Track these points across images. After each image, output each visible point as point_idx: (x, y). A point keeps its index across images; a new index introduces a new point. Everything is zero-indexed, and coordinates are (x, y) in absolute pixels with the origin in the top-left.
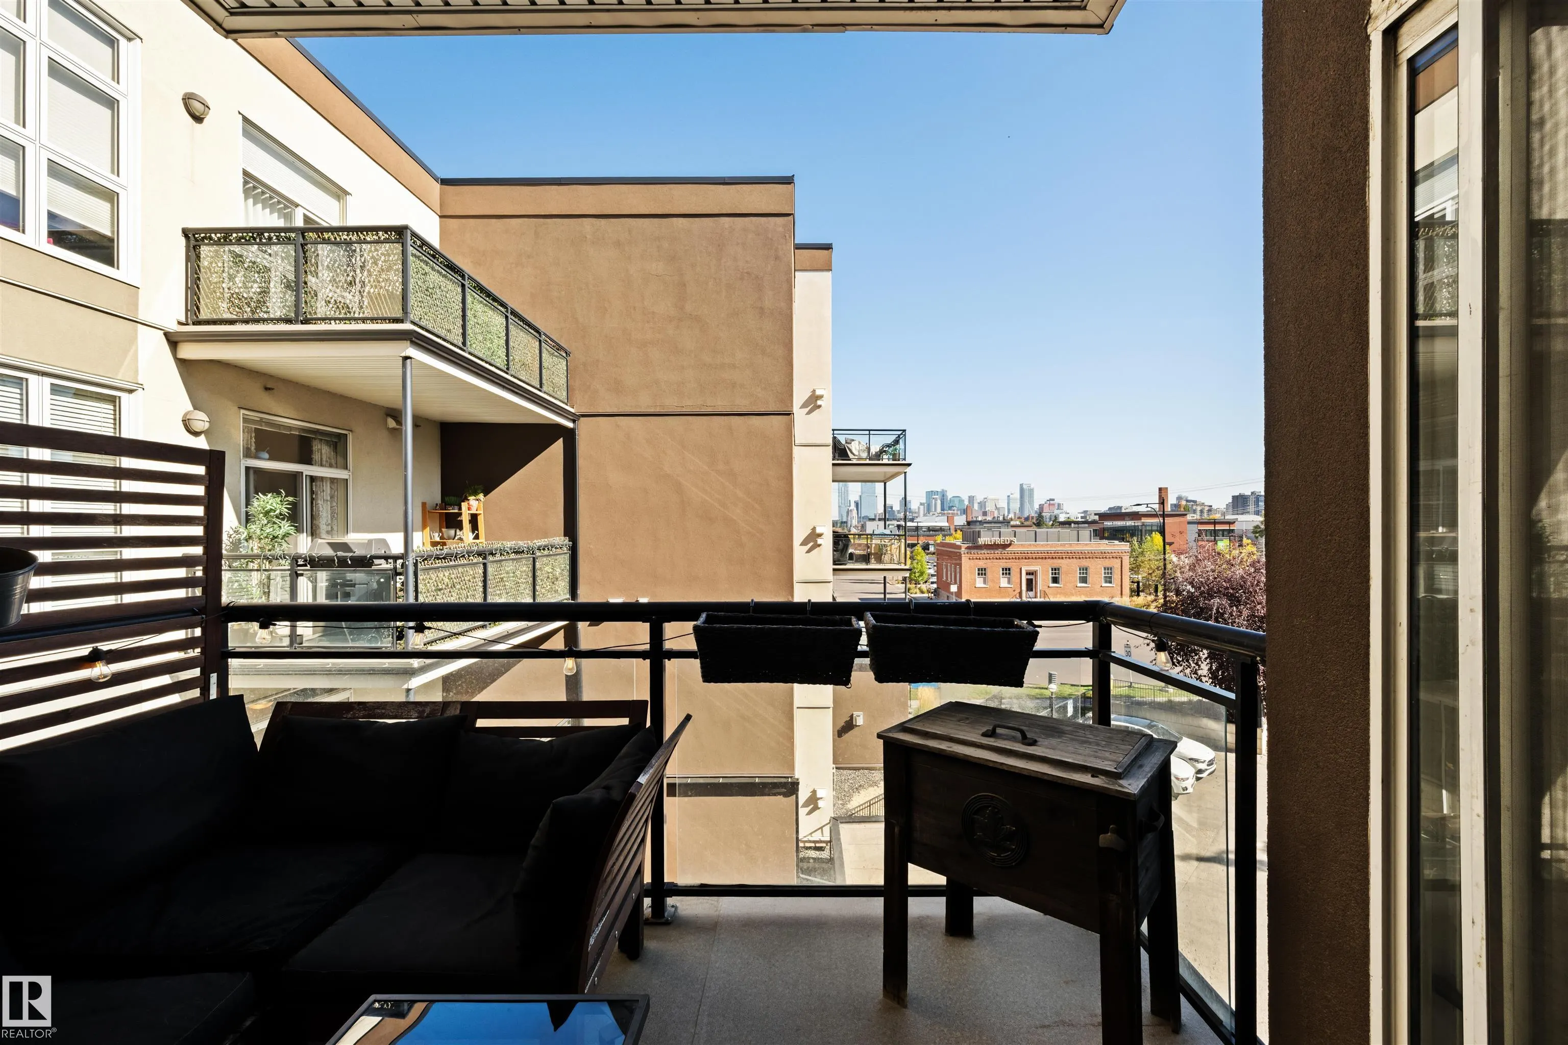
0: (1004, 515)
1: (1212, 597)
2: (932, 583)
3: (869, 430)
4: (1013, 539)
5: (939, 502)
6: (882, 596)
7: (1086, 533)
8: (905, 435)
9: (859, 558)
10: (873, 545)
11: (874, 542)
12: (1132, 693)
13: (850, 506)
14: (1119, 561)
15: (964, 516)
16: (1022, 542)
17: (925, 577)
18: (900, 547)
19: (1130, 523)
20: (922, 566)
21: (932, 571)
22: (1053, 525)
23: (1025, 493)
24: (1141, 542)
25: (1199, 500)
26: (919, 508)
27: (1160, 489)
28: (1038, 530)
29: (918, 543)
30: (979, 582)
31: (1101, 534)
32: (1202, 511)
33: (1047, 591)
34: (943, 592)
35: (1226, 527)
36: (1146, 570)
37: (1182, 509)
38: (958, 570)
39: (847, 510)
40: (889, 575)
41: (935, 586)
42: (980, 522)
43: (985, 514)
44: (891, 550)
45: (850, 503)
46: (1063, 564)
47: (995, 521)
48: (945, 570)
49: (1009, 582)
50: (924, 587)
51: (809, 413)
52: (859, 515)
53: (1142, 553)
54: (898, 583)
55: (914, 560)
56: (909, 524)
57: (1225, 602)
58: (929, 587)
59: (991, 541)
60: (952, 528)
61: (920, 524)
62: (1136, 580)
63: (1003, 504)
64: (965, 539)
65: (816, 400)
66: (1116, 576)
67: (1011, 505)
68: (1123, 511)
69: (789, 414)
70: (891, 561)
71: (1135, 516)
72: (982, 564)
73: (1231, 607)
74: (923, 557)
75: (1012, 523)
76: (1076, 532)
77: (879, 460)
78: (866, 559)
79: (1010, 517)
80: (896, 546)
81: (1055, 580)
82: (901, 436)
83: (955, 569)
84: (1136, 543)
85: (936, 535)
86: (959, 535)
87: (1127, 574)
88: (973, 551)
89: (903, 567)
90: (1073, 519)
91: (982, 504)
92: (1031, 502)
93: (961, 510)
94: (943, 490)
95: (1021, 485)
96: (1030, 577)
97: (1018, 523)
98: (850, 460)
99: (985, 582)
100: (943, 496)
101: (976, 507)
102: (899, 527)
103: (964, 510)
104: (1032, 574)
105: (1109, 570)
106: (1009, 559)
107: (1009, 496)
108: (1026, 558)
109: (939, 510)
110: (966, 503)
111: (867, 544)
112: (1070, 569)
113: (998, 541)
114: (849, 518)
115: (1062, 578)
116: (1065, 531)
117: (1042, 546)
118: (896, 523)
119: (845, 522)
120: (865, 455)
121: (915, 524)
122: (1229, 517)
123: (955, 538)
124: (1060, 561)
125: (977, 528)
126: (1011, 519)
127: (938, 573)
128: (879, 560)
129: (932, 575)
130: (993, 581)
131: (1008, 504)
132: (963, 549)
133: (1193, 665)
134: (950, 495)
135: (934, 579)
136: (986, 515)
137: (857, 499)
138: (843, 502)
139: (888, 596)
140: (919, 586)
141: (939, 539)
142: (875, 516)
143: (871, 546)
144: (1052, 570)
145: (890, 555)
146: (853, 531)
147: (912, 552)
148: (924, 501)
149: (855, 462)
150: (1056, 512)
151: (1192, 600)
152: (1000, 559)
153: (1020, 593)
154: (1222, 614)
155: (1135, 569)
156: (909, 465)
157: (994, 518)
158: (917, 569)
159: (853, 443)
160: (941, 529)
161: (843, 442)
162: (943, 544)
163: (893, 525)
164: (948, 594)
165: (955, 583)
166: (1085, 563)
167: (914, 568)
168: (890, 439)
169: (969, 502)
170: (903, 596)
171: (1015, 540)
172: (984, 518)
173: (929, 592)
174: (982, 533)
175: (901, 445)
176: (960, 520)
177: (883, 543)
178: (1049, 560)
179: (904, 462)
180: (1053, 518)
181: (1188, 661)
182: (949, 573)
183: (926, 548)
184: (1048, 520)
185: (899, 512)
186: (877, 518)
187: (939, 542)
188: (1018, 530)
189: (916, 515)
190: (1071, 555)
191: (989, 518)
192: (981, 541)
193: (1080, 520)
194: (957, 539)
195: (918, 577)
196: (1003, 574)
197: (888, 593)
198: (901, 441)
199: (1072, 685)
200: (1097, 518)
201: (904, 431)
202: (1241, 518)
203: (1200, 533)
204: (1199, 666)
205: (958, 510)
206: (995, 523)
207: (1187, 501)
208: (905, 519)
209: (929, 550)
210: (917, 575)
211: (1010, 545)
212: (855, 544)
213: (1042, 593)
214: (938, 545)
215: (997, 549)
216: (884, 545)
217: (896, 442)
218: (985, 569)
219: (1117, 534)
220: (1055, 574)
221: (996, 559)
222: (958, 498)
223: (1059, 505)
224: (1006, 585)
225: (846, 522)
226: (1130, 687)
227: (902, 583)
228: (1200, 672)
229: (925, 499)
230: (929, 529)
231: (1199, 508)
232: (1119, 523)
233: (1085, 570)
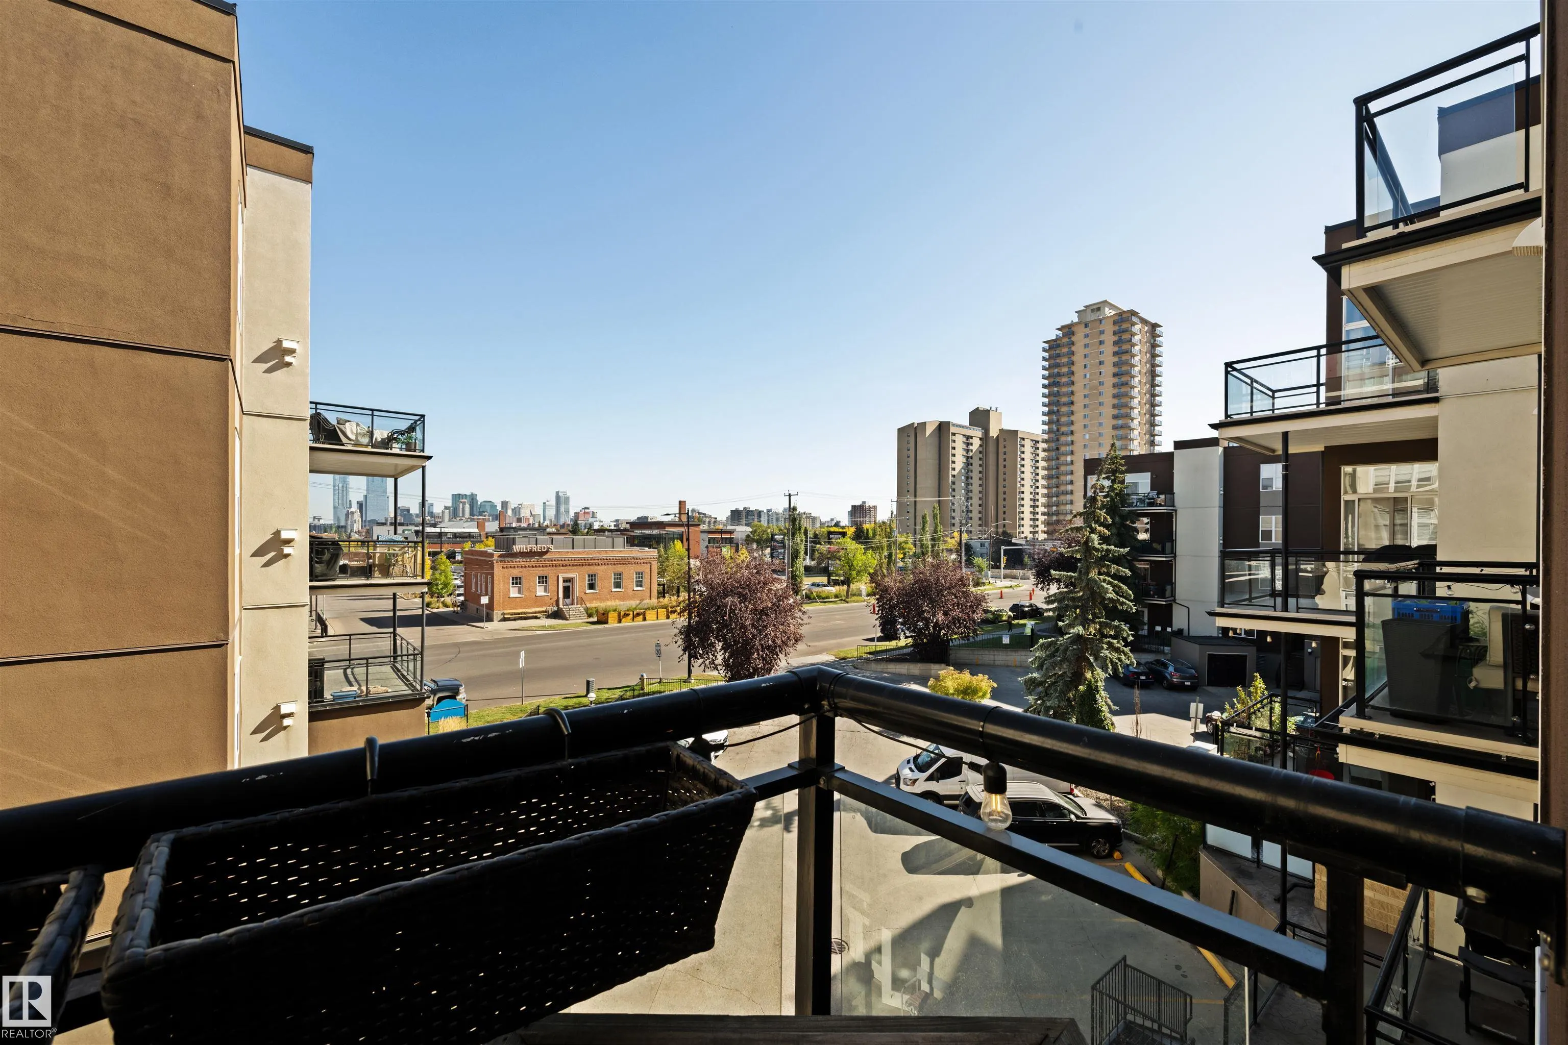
0: (539, 522)
1: (727, 596)
2: (459, 595)
3: (373, 410)
4: (550, 546)
5: (467, 507)
6: (391, 614)
7: (620, 540)
8: (423, 422)
9: (357, 571)
10: (378, 555)
11: (378, 550)
12: (662, 688)
13: (350, 507)
14: (648, 566)
15: (497, 522)
16: (559, 550)
17: (451, 589)
18: (415, 556)
19: (656, 532)
20: (446, 577)
21: (458, 582)
22: (588, 532)
23: (561, 501)
24: (665, 548)
25: (707, 513)
26: (443, 512)
27: (680, 502)
28: (575, 537)
29: (442, 552)
30: (514, 593)
31: (632, 541)
32: (709, 522)
33: (584, 597)
34: (471, 604)
35: (728, 536)
36: (670, 573)
37: (696, 520)
38: (489, 580)
39: (345, 512)
40: (399, 591)
41: (462, 598)
42: (514, 528)
43: (519, 520)
44: (403, 561)
45: (350, 504)
46: (600, 570)
47: (530, 528)
48: (474, 580)
49: (545, 591)
50: (448, 600)
51: (269, 371)
52: (364, 519)
53: (667, 559)
54: (416, 597)
55: (436, 570)
56: (428, 530)
57: (736, 600)
58: (454, 599)
59: (527, 549)
60: (483, 534)
61: (443, 530)
62: (662, 583)
63: (539, 511)
64: (497, 546)
65: (283, 355)
66: (646, 581)
67: (547, 513)
68: (649, 520)
69: (224, 359)
70: (404, 574)
71: (660, 525)
72: (516, 572)
73: (740, 603)
74: (448, 567)
75: (548, 530)
76: (611, 540)
77: (387, 449)
78: (367, 571)
79: (545, 524)
80: (410, 556)
81: (591, 586)
82: (418, 423)
83: (486, 578)
84: (662, 549)
85: (464, 542)
86: (491, 542)
87: (655, 579)
88: (506, 560)
89: (419, 580)
90: (606, 526)
91: (516, 510)
92: (567, 511)
93: (493, 515)
94: (472, 494)
95: (557, 493)
96: (567, 584)
97: (554, 530)
98: (343, 445)
99: (519, 592)
100: (473, 499)
101: (510, 512)
102: (417, 532)
103: (497, 516)
104: (570, 581)
105: (640, 574)
106: (546, 566)
107: (544, 503)
108: (563, 566)
109: (467, 514)
110: (499, 508)
111: (368, 554)
112: (606, 575)
113: (535, 548)
114: (349, 522)
115: (598, 584)
116: (601, 538)
117: (580, 553)
118: (414, 528)
119: (342, 527)
120: (365, 440)
121: (438, 530)
122: (730, 528)
123: (486, 546)
124: (596, 567)
125: (511, 535)
126: (547, 526)
127: (465, 585)
128: (386, 572)
129: (459, 587)
130: (528, 590)
131: (544, 511)
132: (495, 557)
133: (711, 657)
134: (480, 499)
135: (461, 591)
136: (521, 522)
137: (361, 499)
138: (340, 502)
139: (398, 613)
140: (442, 599)
141: (467, 546)
142: (386, 520)
143: (374, 556)
144: (589, 576)
145: (401, 567)
146: (355, 536)
147: (433, 562)
148: (449, 504)
149: (350, 447)
150: (591, 520)
151: (712, 600)
152: (536, 567)
153: (557, 601)
154: (734, 610)
155: (661, 573)
156: (429, 458)
157: (529, 524)
158: (440, 580)
159: (347, 424)
160: (469, 536)
161: (334, 422)
162: (471, 552)
163: (410, 530)
164: (478, 607)
165: (486, 594)
166: (619, 569)
167: (436, 579)
168: (404, 425)
169: (502, 507)
170: (419, 612)
171: (552, 547)
172: (519, 524)
173: (454, 605)
174: (517, 540)
175: (418, 434)
176: (492, 526)
177: (392, 551)
178: (586, 567)
179: (422, 454)
180: (588, 526)
181: (707, 654)
182: (479, 583)
183: (451, 556)
184: (583, 528)
185: (417, 516)
186: (389, 521)
187: (467, 549)
188: (555, 537)
189: (440, 520)
190: (606, 562)
191: (524, 525)
192: (517, 548)
193: (613, 528)
194: (489, 546)
195: (442, 589)
196: (539, 582)
197: (399, 610)
198: (418, 428)
199: (609, 689)
200: (628, 526)
201: (423, 416)
202: (739, 528)
203: (710, 540)
204: (716, 657)
205: (489, 516)
206: (530, 529)
207: (699, 513)
208: (423, 524)
209: (455, 558)
210: (440, 587)
211: (547, 552)
212: (349, 553)
213: (579, 599)
214: (466, 553)
215: (533, 556)
216: (394, 555)
217: (412, 429)
218: (520, 578)
219: (645, 542)
220: (592, 580)
221: (533, 567)
222: (490, 504)
223: (593, 513)
224: (544, 594)
225: (345, 527)
226: (660, 682)
227: (420, 597)
228: (716, 662)
229: (451, 501)
230: (455, 535)
231: (707, 520)
232: (647, 532)
233: (619, 575)
